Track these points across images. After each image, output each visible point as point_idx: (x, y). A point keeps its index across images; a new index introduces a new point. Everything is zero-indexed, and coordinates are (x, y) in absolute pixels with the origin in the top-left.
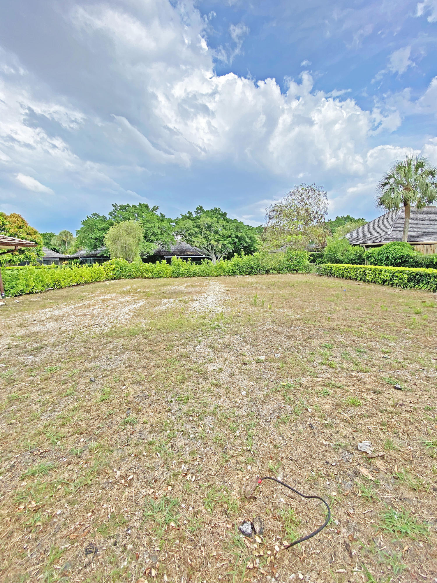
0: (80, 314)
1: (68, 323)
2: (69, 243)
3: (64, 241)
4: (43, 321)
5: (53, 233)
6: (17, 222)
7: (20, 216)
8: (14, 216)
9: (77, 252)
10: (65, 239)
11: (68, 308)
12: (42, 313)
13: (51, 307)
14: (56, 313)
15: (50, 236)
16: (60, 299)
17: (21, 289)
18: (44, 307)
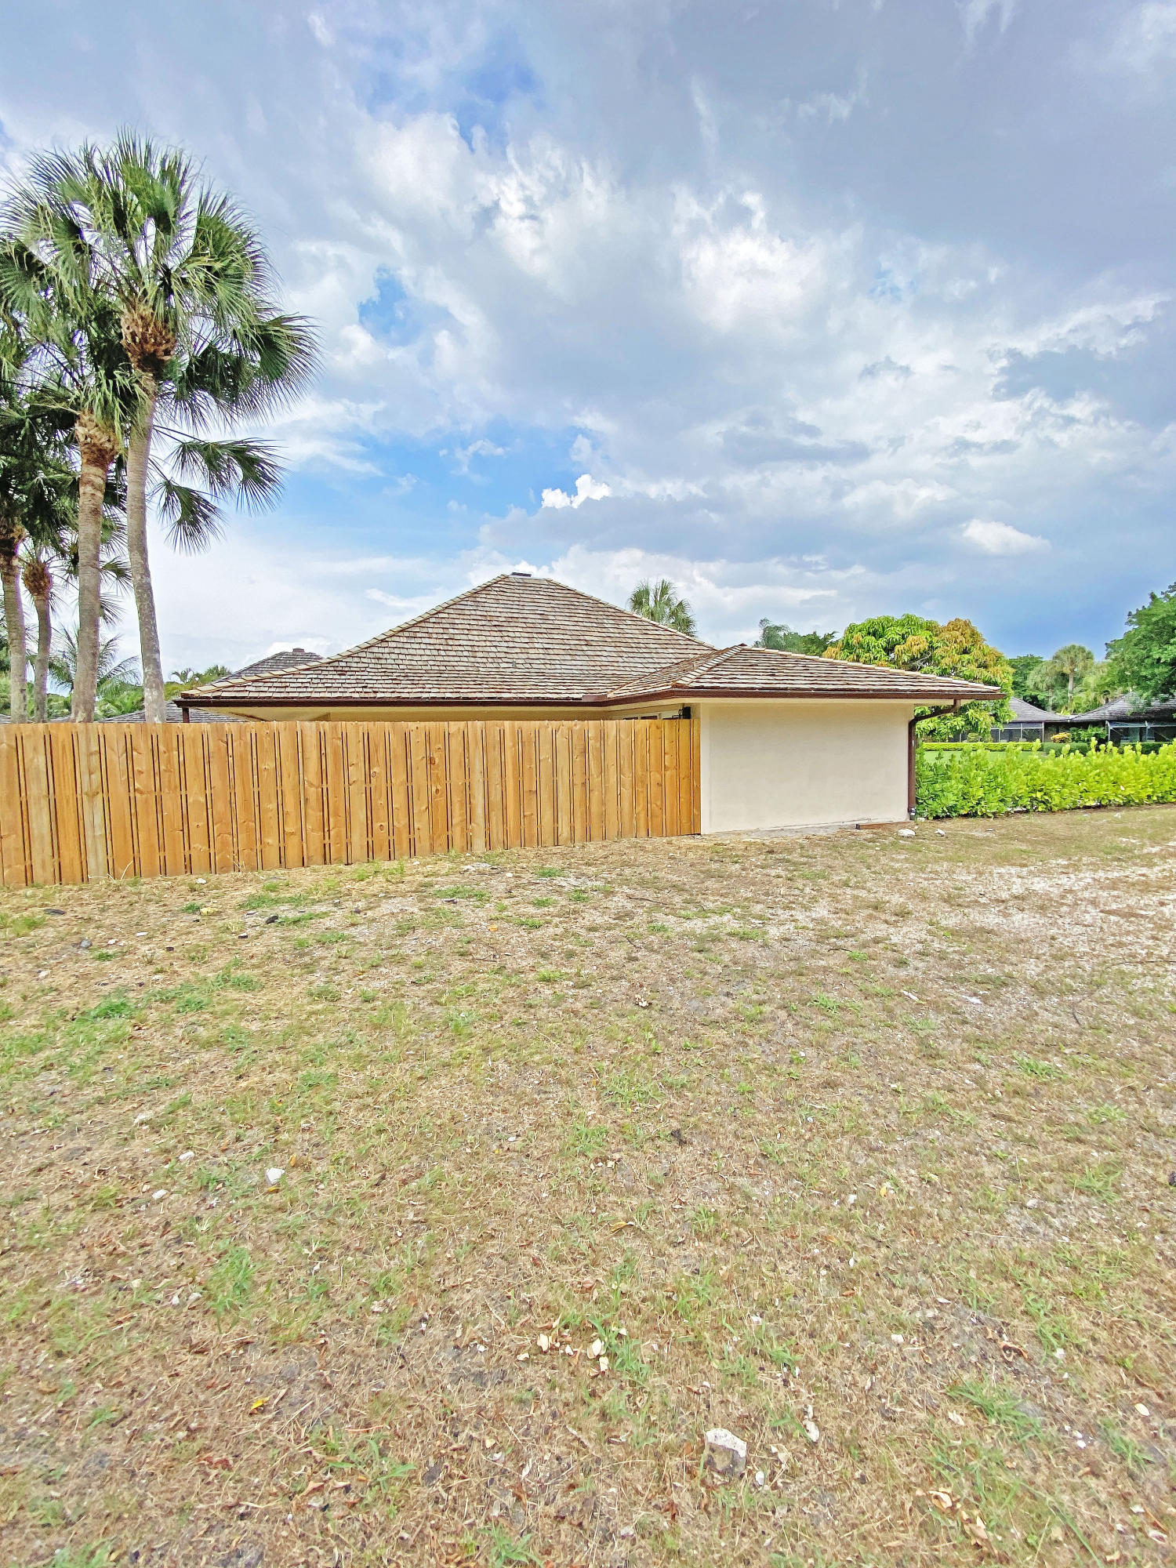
0: (1114, 907)
1: (1078, 929)
2: (1078, 681)
3: (1063, 675)
4: (1003, 901)
5: (1036, 656)
6: (961, 638)
7: (967, 624)
8: (955, 626)
9: (1099, 705)
10: (1067, 670)
11: (1072, 876)
12: (1001, 876)
13: (1025, 866)
14: (1039, 885)
15: (1027, 665)
16: (1047, 843)
17: (951, 803)
18: (1005, 860)
